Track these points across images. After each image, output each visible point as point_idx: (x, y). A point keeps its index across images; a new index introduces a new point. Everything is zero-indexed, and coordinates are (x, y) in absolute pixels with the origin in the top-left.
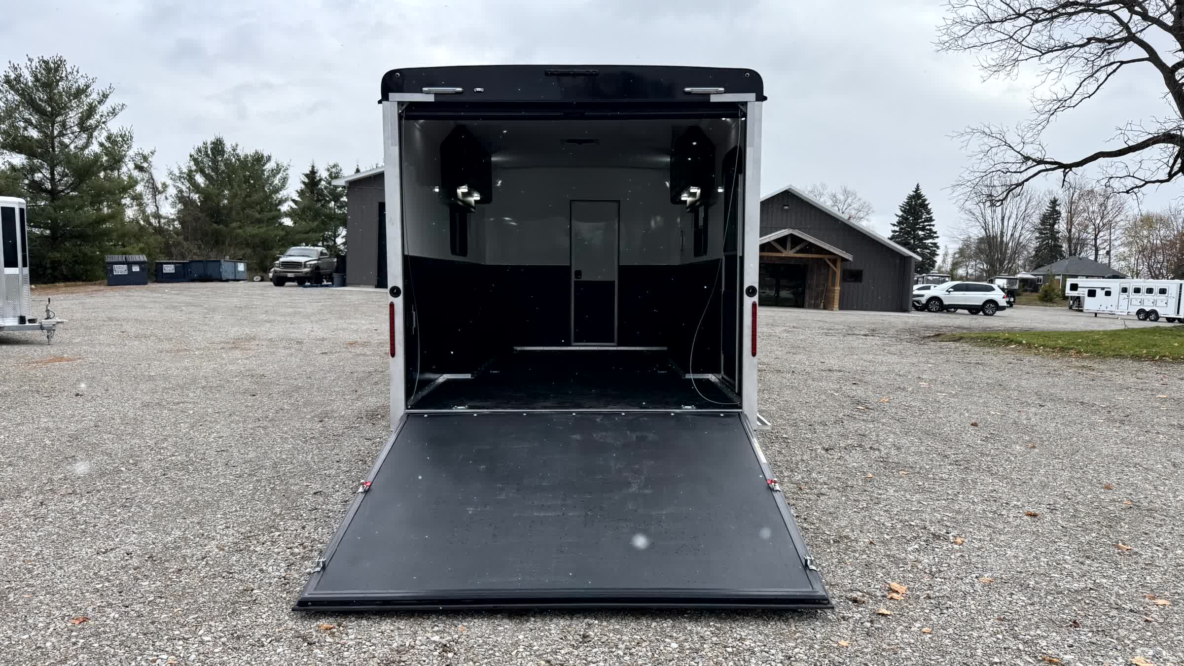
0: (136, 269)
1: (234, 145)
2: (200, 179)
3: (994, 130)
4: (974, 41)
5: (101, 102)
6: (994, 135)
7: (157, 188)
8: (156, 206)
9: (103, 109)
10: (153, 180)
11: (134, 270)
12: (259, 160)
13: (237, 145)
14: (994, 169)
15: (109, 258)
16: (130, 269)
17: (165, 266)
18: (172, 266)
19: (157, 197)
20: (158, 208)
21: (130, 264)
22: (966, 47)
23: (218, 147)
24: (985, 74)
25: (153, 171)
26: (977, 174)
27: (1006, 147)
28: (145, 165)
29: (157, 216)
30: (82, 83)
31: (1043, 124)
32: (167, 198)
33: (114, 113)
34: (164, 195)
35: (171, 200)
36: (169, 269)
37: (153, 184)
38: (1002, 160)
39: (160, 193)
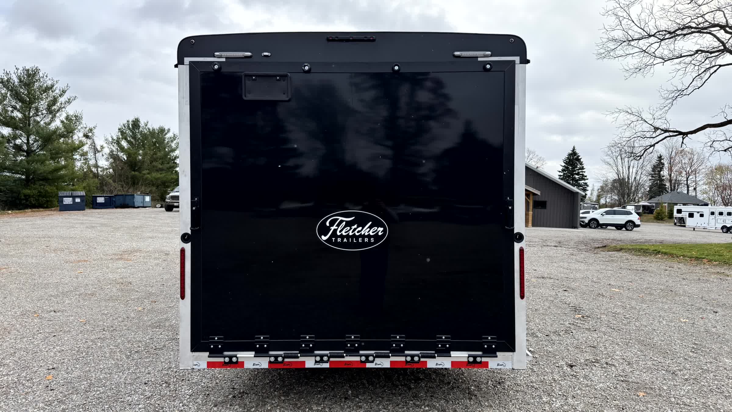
0: (78, 200)
1: (146, 122)
2: (124, 144)
3: (634, 110)
4: (621, 53)
5: (61, 95)
6: (633, 114)
7: (97, 149)
8: (96, 160)
9: (62, 100)
10: (95, 144)
11: (76, 201)
12: (162, 131)
13: (148, 122)
14: (635, 136)
15: (61, 194)
16: (74, 201)
17: (98, 198)
18: (103, 198)
19: (97, 155)
20: (97, 161)
21: (74, 197)
22: (616, 56)
23: (136, 124)
24: (627, 75)
25: (95, 138)
26: (624, 139)
27: (642, 122)
28: (90, 134)
29: (96, 166)
30: (49, 83)
31: (669, 106)
32: (103, 156)
33: (69, 102)
34: (101, 154)
35: (105, 156)
36: (101, 200)
37: (94, 146)
38: (640, 129)
39: (98, 152)
